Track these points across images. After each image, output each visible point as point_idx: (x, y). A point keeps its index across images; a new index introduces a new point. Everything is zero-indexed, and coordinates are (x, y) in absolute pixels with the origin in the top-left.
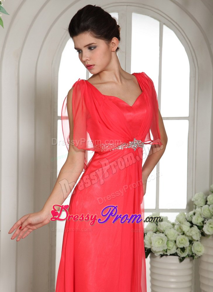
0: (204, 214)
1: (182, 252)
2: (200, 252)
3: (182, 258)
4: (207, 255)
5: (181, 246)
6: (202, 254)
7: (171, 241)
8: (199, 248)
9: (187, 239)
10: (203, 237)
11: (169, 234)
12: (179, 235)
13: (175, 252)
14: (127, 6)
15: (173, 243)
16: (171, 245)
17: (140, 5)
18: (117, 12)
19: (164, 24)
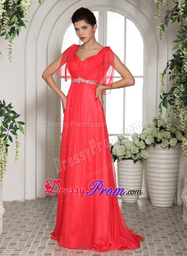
0: (147, 133)
1: (135, 157)
2: (146, 156)
3: (135, 160)
4: (149, 158)
5: (134, 153)
6: (146, 158)
7: (129, 150)
8: (144, 154)
9: (138, 149)
10: (147, 147)
11: (127, 146)
12: (133, 146)
13: (131, 157)
14: (104, 7)
15: (129, 151)
16: (128, 152)
17: (112, 7)
18: (98, 10)
19: (127, 18)
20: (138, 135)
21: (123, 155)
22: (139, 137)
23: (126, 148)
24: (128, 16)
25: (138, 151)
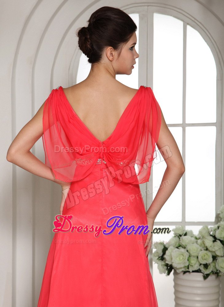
1: (205, 268)
3: (206, 275)
5: (204, 262)
8: (223, 265)
9: (210, 255)
11: (191, 249)
12: (201, 250)
13: (198, 269)
14: (148, 6)
15: (195, 259)
16: (193, 261)
17: (162, 5)
18: (138, 12)
19: (188, 24)
20: (210, 230)
21: (185, 267)
22: (211, 233)
23: (189, 253)
24: (190, 21)
25: (211, 259)
